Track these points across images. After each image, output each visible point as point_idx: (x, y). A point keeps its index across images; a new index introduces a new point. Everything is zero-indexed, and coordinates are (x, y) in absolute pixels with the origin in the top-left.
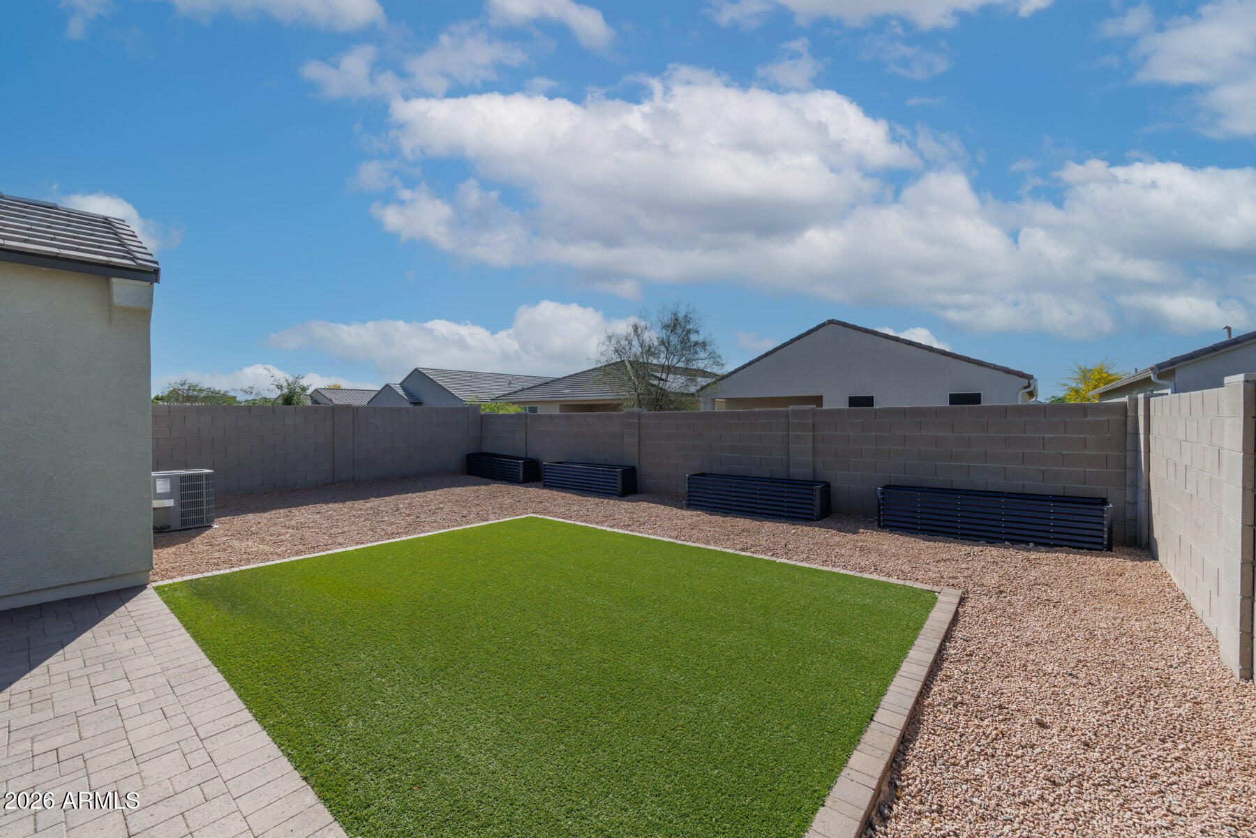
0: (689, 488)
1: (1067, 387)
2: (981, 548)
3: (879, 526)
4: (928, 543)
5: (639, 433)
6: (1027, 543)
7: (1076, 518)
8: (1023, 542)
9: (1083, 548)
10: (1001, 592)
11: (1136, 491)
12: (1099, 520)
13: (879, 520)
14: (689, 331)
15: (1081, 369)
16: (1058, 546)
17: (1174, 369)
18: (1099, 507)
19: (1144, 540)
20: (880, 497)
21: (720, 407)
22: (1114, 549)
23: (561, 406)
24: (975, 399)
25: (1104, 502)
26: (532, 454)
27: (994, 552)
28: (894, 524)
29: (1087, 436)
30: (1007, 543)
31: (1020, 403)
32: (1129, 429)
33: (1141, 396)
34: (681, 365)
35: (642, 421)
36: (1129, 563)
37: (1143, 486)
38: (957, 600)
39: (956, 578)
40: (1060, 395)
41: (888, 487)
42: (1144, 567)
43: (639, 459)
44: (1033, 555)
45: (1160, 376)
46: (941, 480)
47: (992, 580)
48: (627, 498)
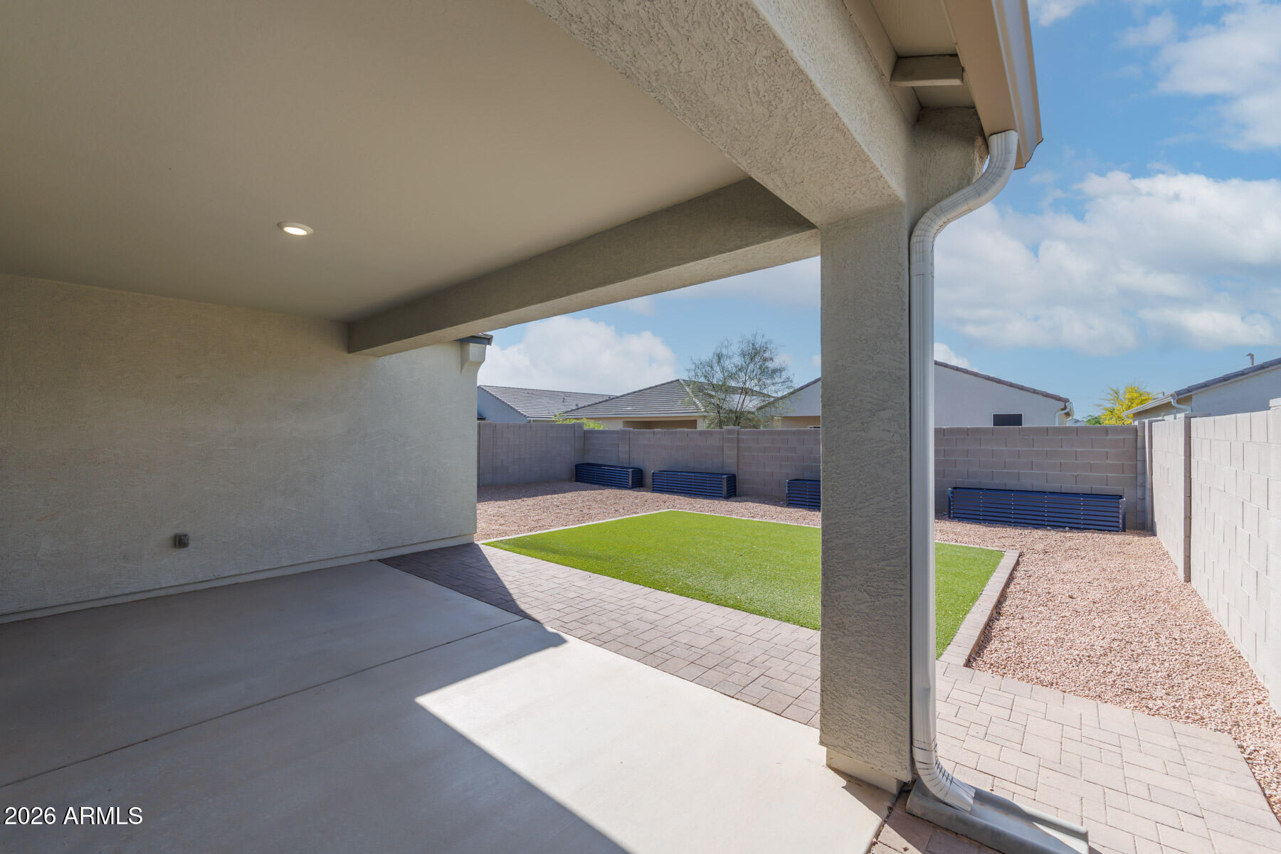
0: (789, 490)
1: (1102, 407)
2: (1029, 531)
3: (950, 517)
4: (990, 529)
5: (738, 446)
6: (1064, 527)
7: (1100, 508)
8: (1061, 527)
9: (1104, 530)
10: (1047, 552)
11: (1144, 490)
12: (1115, 510)
13: (949, 513)
14: (765, 360)
15: (1114, 390)
16: (1087, 529)
17: (1191, 395)
18: (1117, 501)
19: (1149, 524)
20: (951, 495)
21: (778, 426)
22: (1127, 531)
23: (624, 422)
24: (1015, 420)
25: (1121, 497)
26: (636, 465)
27: (1039, 533)
28: (963, 516)
29: (1109, 450)
30: (1049, 528)
31: (1057, 425)
32: (1139, 445)
33: (1146, 421)
34: (757, 389)
35: (740, 437)
36: (1136, 538)
37: (1148, 486)
38: (1018, 555)
39: (1014, 546)
40: (1096, 413)
41: (955, 488)
42: (1147, 540)
43: (738, 469)
44: (1068, 535)
45: (1178, 402)
46: (998, 482)
47: (1039, 547)
48: (731, 499)
